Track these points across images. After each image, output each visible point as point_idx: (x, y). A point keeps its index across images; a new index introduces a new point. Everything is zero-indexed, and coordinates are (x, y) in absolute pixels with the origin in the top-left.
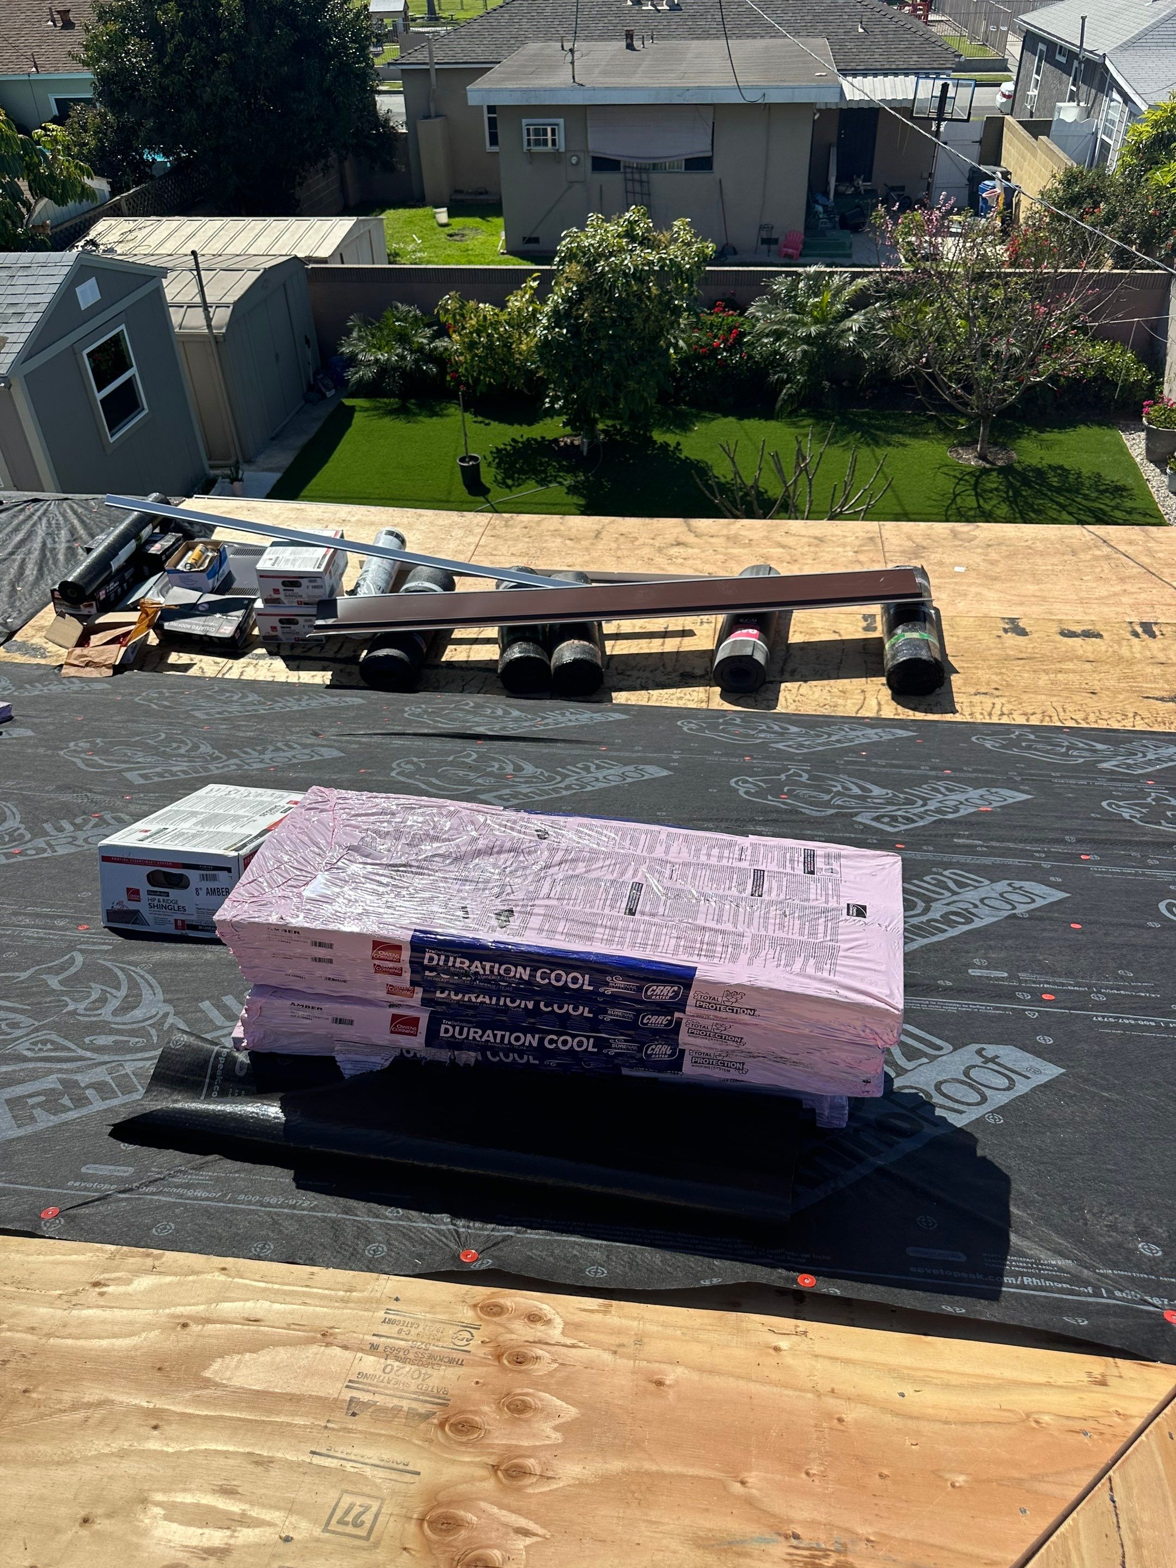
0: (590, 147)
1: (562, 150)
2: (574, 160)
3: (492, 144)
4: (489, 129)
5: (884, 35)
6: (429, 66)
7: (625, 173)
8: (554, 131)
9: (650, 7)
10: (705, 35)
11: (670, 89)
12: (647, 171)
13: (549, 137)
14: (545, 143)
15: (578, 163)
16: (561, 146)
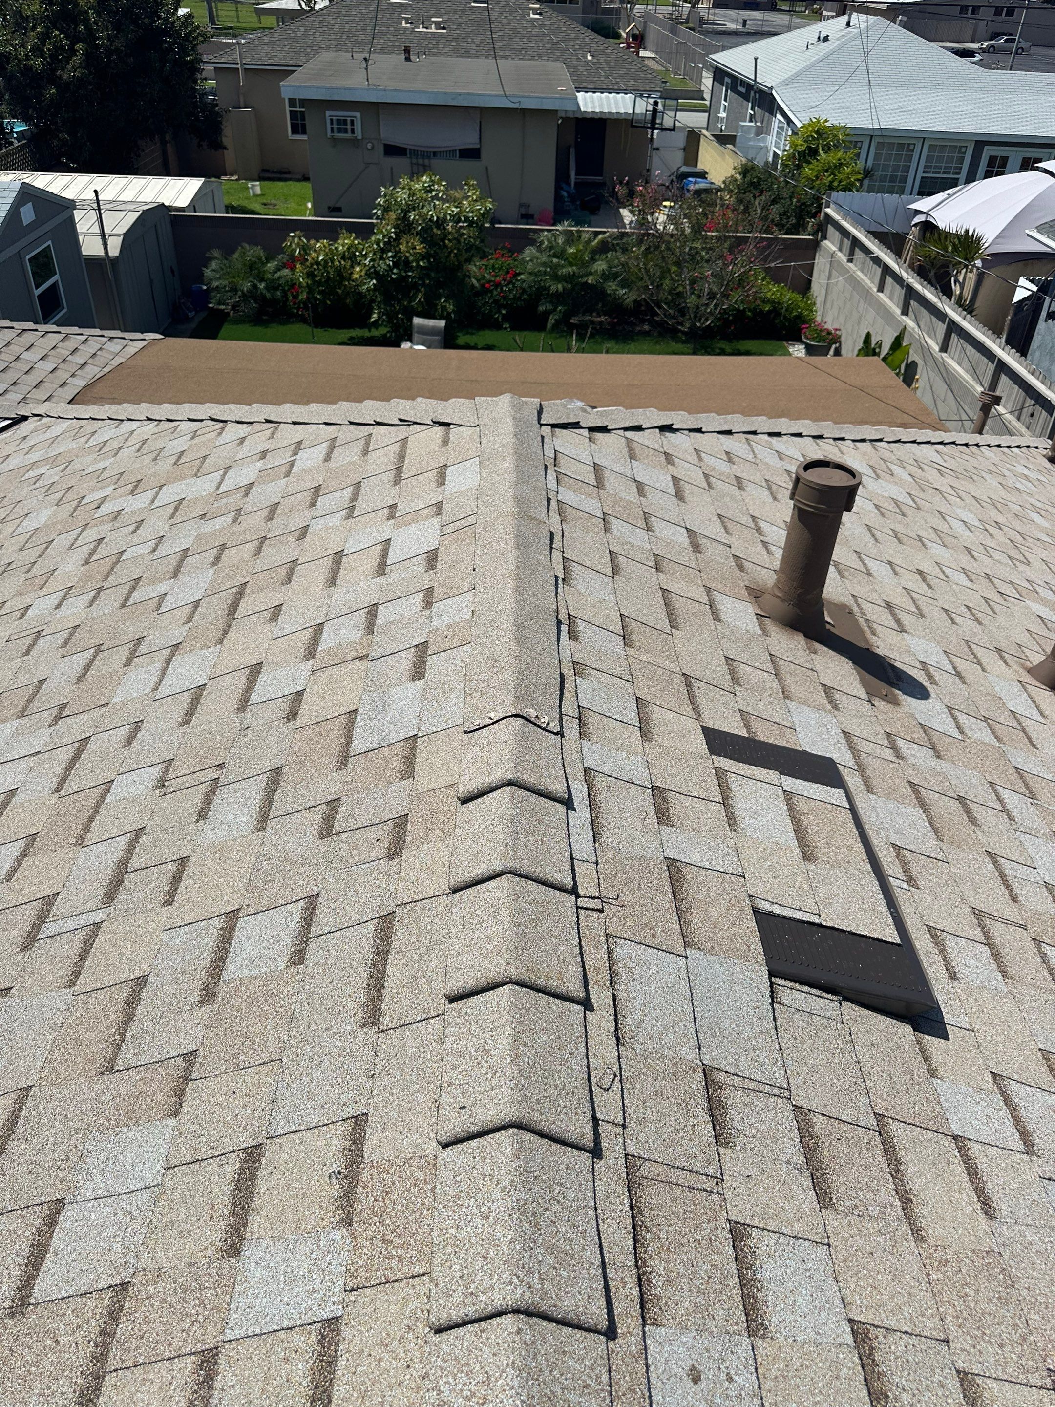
0: (382, 136)
2: (369, 146)
3: (295, 131)
4: (291, 119)
5: (607, 62)
6: (239, 66)
7: (411, 158)
8: (352, 122)
9: (421, 30)
10: (467, 54)
11: (445, 93)
12: (429, 157)
13: (349, 127)
14: (345, 131)
15: (373, 148)
16: (359, 134)
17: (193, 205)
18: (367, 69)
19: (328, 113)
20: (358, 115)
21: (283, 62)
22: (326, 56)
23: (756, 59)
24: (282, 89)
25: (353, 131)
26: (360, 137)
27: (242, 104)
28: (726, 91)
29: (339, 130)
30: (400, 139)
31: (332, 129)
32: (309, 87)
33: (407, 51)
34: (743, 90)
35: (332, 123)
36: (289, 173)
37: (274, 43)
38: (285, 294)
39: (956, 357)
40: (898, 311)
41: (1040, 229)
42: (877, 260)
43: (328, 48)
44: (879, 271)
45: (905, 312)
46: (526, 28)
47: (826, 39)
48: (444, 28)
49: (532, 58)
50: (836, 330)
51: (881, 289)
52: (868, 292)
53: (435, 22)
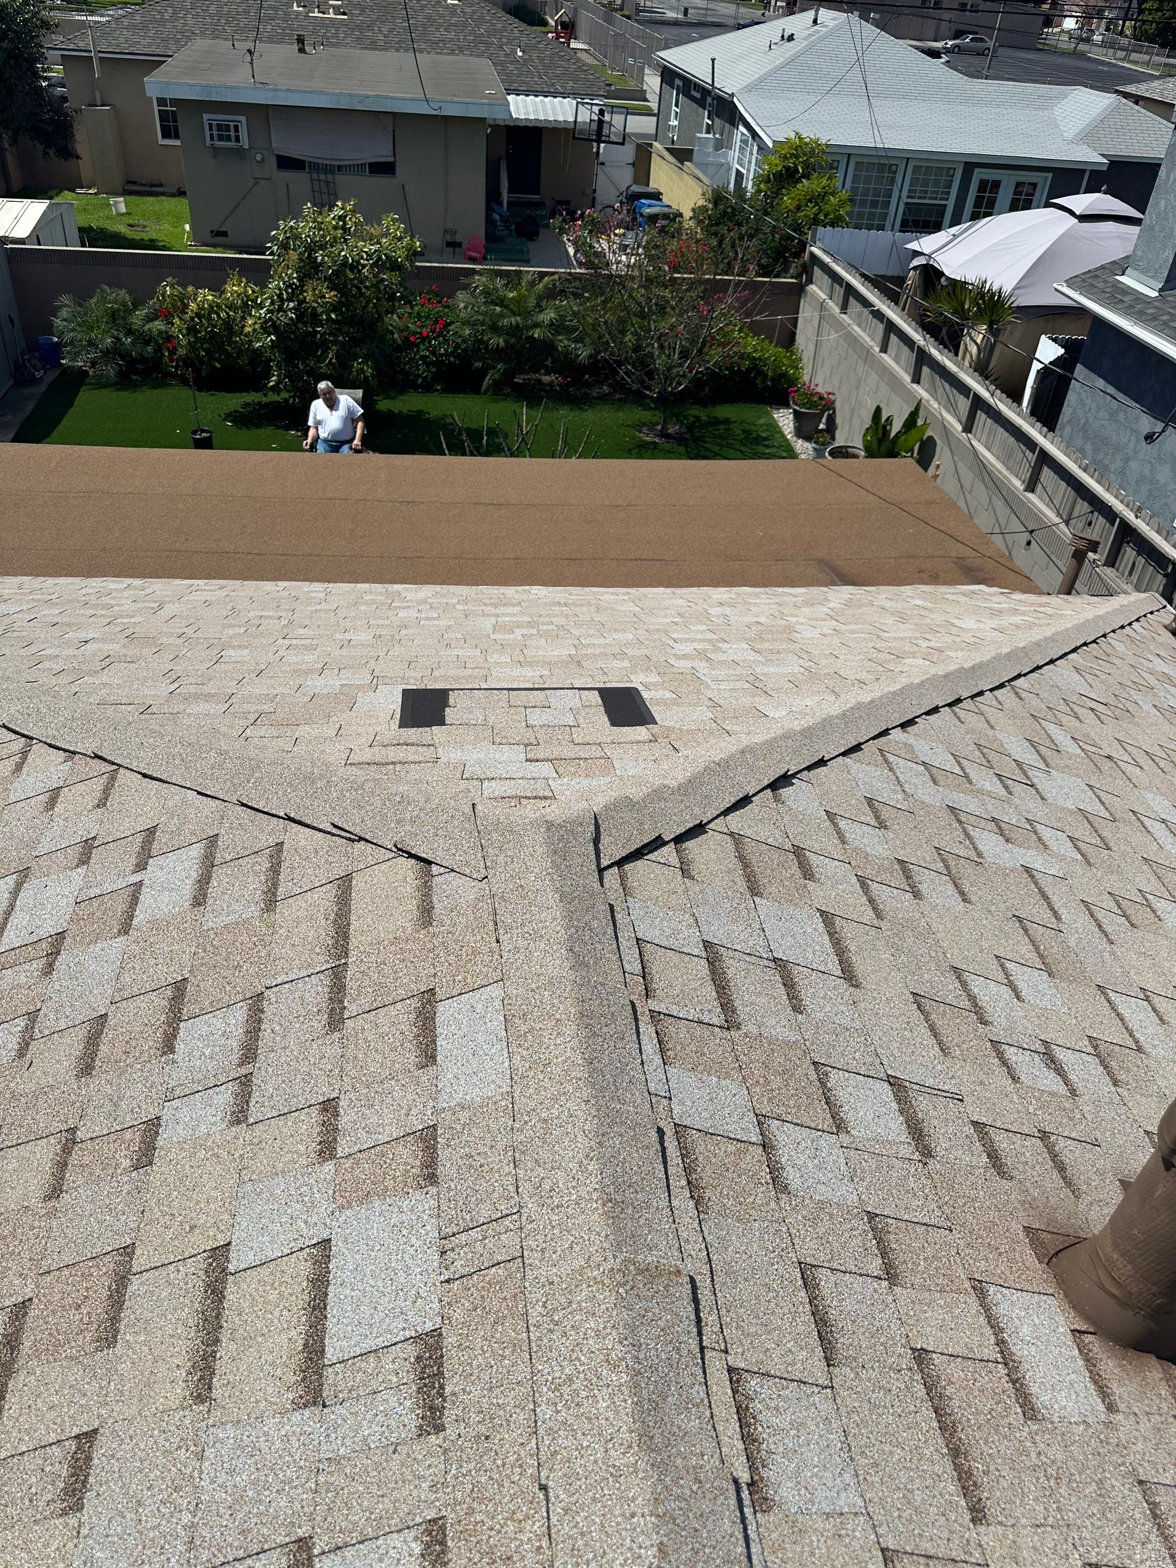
0: (274, 145)
2: (259, 157)
3: (164, 136)
4: (161, 121)
5: (541, 60)
6: (92, 54)
7: (310, 173)
8: (236, 128)
9: (316, 14)
10: (373, 46)
11: (350, 95)
12: (332, 172)
13: (232, 133)
14: (228, 139)
15: (263, 160)
16: (245, 142)
17: (36, 235)
18: (252, 63)
19: (205, 116)
20: (243, 119)
21: (147, 51)
22: (201, 44)
23: (713, 60)
24: (146, 85)
25: (237, 139)
26: (246, 146)
27: (99, 102)
28: (678, 95)
29: (221, 138)
30: (296, 151)
31: (212, 136)
32: (182, 84)
33: (300, 40)
34: (698, 95)
35: (211, 129)
36: (161, 185)
37: (135, 26)
38: (159, 349)
39: (984, 438)
40: (907, 378)
41: (1070, 283)
42: (879, 315)
43: (203, 33)
44: (881, 327)
45: (916, 379)
46: (442, 16)
47: (791, 38)
48: (344, 14)
49: (452, 52)
50: (830, 394)
51: (884, 349)
52: (868, 351)
53: (334, 7)
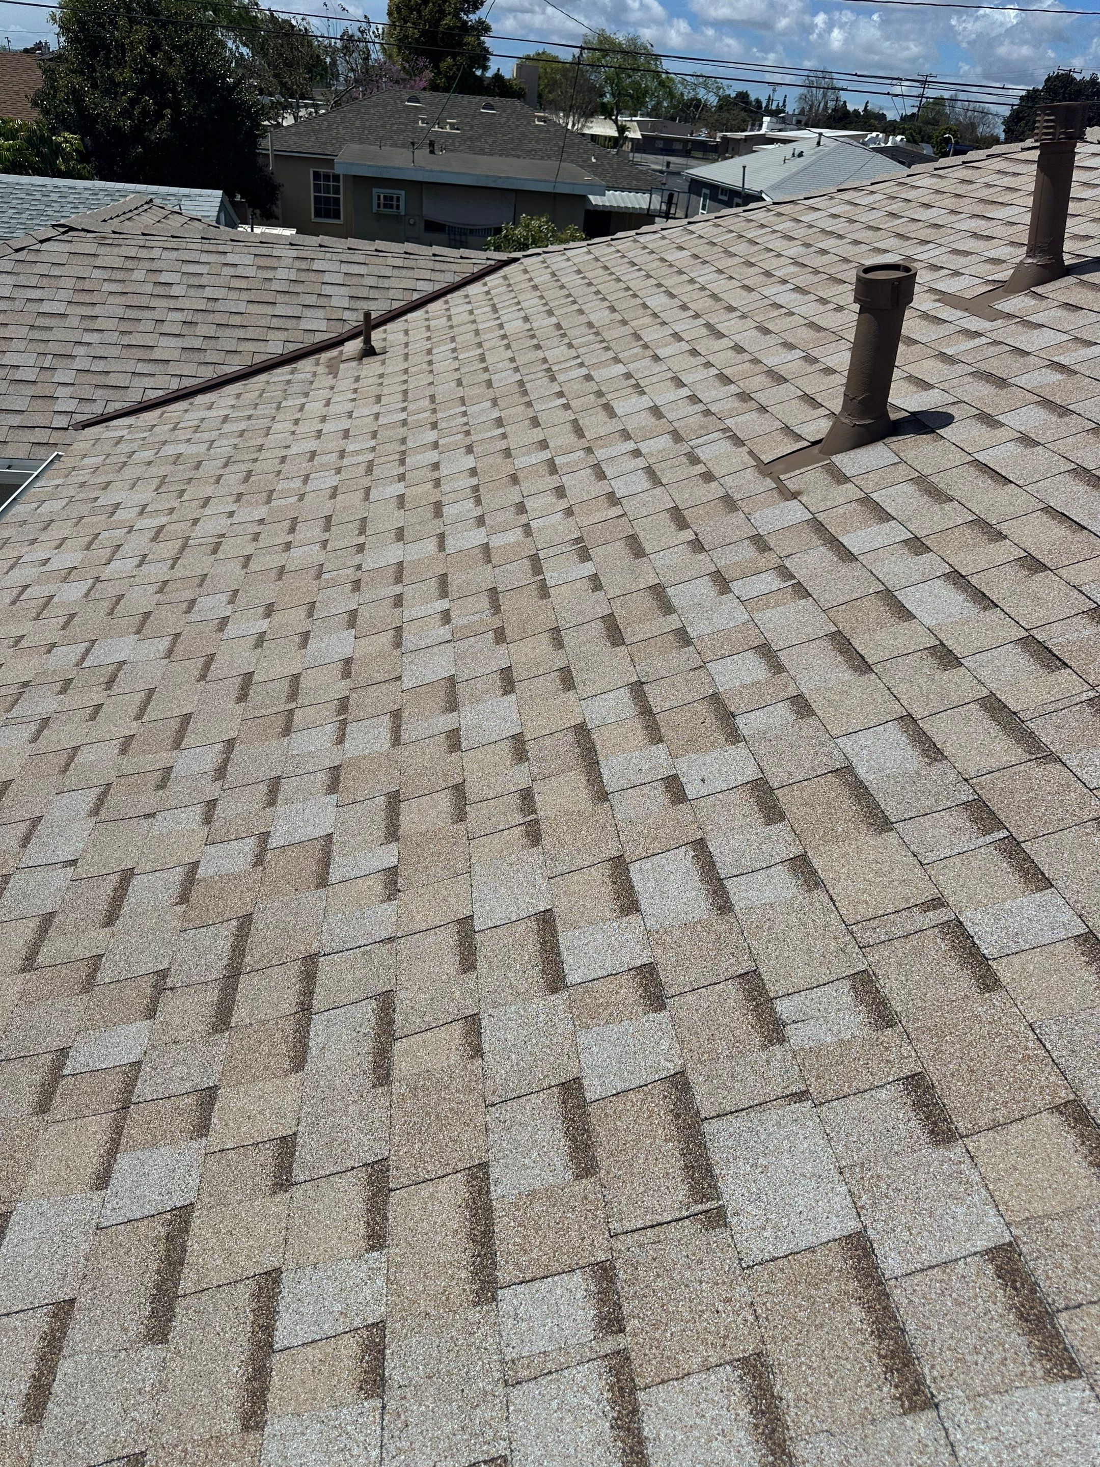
0: (424, 213)
1: (403, 213)
2: (412, 222)
3: (317, 215)
4: (315, 204)
5: (611, 165)
6: (270, 152)
7: (449, 234)
8: (398, 199)
9: (436, 129)
10: (482, 152)
11: (487, 176)
12: (465, 234)
13: (395, 203)
14: (391, 207)
15: (415, 223)
16: (402, 211)
18: (413, 152)
19: (375, 190)
20: (403, 193)
23: (744, 167)
25: (398, 207)
29: (385, 206)
30: (440, 216)
31: (379, 205)
33: (432, 144)
34: (726, 198)
35: (378, 200)
37: (300, 134)
43: (352, 140)
46: (533, 133)
47: (801, 155)
48: (458, 129)
49: (542, 158)
53: (450, 124)
